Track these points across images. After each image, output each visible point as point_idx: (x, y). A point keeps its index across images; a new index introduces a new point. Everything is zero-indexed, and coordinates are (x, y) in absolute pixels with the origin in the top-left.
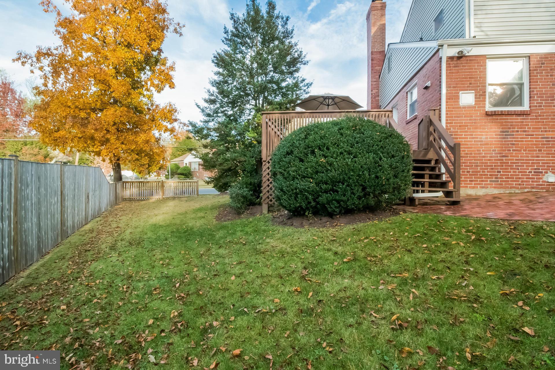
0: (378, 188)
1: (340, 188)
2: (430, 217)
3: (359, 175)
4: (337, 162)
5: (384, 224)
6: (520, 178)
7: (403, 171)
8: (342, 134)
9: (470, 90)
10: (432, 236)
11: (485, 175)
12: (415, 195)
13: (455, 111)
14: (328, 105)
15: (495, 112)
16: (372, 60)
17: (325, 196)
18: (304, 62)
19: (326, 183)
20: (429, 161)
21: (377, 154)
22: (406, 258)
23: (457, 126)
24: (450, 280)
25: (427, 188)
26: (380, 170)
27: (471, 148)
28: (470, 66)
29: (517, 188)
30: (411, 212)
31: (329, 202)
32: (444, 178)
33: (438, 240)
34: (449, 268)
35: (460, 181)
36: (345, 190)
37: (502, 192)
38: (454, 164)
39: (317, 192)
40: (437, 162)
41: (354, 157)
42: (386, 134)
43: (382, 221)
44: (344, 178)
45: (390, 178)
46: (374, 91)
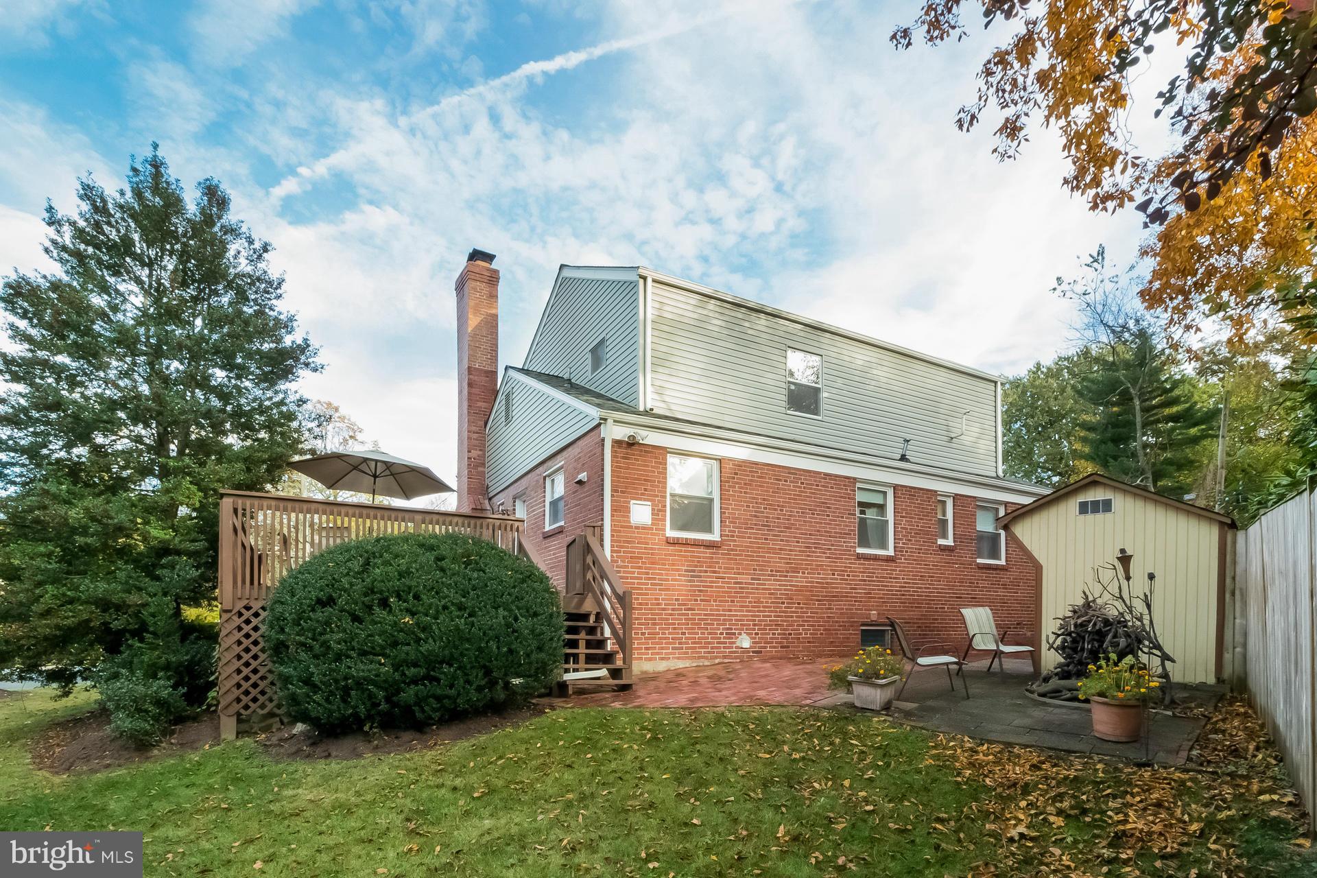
0: (513, 670)
1: (444, 673)
2: (592, 713)
3: (480, 649)
4: (438, 624)
5: (523, 732)
6: (709, 643)
7: (551, 639)
8: (442, 570)
9: (645, 500)
10: (597, 742)
11: (665, 638)
12: (568, 677)
13: (624, 532)
14: (375, 476)
15: (678, 539)
16: (470, 385)
17: (413, 690)
18: (313, 365)
19: (415, 665)
20: (585, 617)
21: (510, 611)
22: (566, 776)
23: (627, 557)
24: (623, 792)
25: (582, 664)
26: (516, 638)
27: (647, 594)
28: (645, 461)
29: (706, 658)
30: (563, 707)
31: (420, 701)
32: (610, 646)
33: (606, 746)
34: (621, 778)
35: (632, 649)
36: (453, 677)
37: (687, 665)
38: (623, 624)
39: (396, 682)
40: (599, 617)
41: (470, 615)
42: (522, 573)
43: (519, 727)
44: (451, 654)
45: (532, 652)
46: (475, 453)
